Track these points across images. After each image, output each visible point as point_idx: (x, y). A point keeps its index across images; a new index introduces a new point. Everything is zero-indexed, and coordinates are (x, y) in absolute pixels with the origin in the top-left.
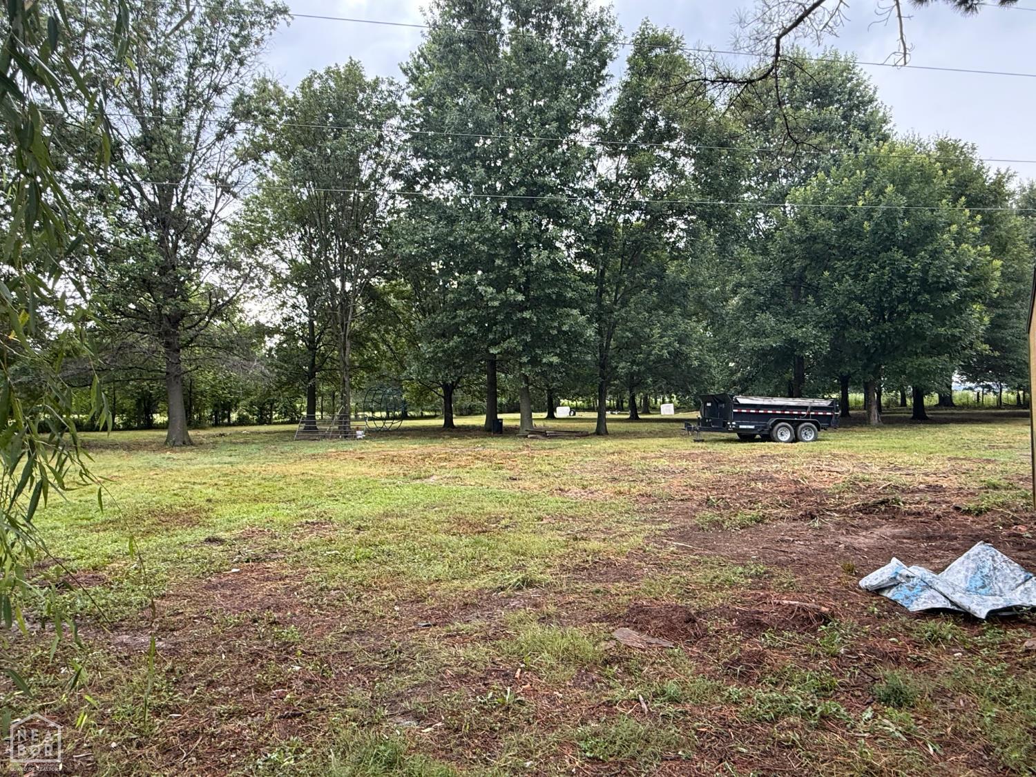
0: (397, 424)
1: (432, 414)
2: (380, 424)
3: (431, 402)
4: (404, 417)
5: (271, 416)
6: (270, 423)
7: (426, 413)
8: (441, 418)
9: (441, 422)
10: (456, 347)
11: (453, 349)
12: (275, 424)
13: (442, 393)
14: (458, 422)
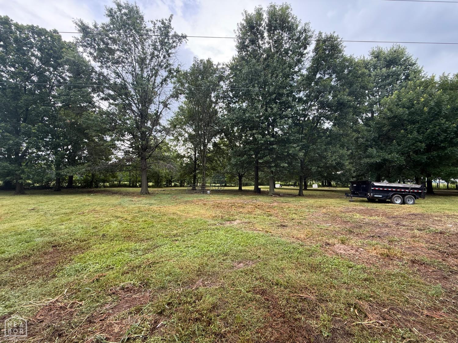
0: (223, 188)
1: (234, 185)
2: (217, 188)
3: (234, 181)
4: (226, 186)
5: (184, 184)
6: (184, 186)
7: (232, 185)
8: (238, 187)
9: (238, 188)
10: (245, 160)
11: (244, 161)
12: (185, 187)
13: (238, 178)
14: (243, 188)
